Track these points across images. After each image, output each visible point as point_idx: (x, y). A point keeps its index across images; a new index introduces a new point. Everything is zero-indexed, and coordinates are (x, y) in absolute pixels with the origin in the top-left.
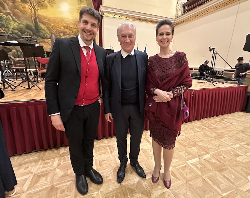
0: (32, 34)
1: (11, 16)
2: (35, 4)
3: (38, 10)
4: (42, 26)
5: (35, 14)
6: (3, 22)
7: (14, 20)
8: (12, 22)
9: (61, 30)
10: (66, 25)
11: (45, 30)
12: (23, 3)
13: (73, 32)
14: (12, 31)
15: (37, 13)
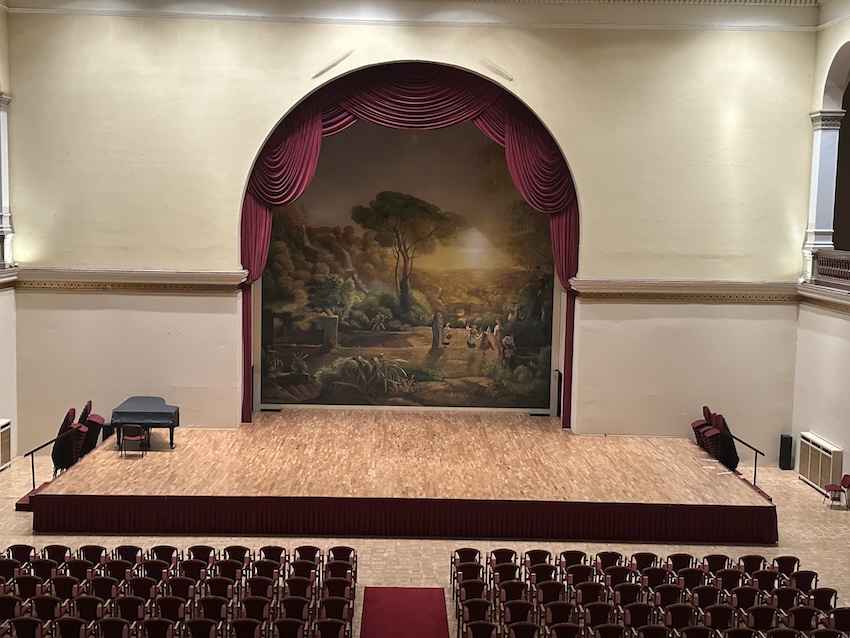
0: (391, 316)
1: (353, 278)
2: (407, 247)
3: (412, 257)
4: (417, 295)
5: (405, 267)
6: (337, 295)
7: (358, 288)
8: (355, 291)
9: (461, 301)
10: (475, 287)
11: (423, 304)
12: (383, 246)
13: (490, 305)
14: (351, 314)
15: (409, 266)
